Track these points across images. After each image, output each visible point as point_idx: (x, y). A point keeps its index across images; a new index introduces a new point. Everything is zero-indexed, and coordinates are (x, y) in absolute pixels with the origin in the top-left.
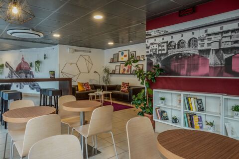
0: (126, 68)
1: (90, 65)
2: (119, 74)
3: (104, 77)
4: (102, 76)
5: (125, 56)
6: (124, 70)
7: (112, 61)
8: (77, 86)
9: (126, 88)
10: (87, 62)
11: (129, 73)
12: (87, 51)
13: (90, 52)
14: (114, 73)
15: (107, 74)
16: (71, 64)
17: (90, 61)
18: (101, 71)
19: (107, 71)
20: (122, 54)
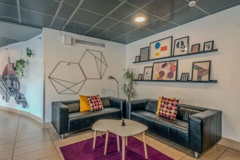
0: (166, 70)
1: (104, 67)
2: (152, 80)
3: (125, 85)
4: (121, 84)
5: (164, 49)
6: (162, 73)
7: (139, 60)
8: (78, 102)
9: (173, 111)
10: (99, 62)
11: (174, 79)
12: (98, 45)
13: (103, 45)
14: (141, 79)
15: (129, 80)
16: (69, 64)
17: (103, 60)
18: (120, 76)
19: (129, 75)
20: (157, 46)
